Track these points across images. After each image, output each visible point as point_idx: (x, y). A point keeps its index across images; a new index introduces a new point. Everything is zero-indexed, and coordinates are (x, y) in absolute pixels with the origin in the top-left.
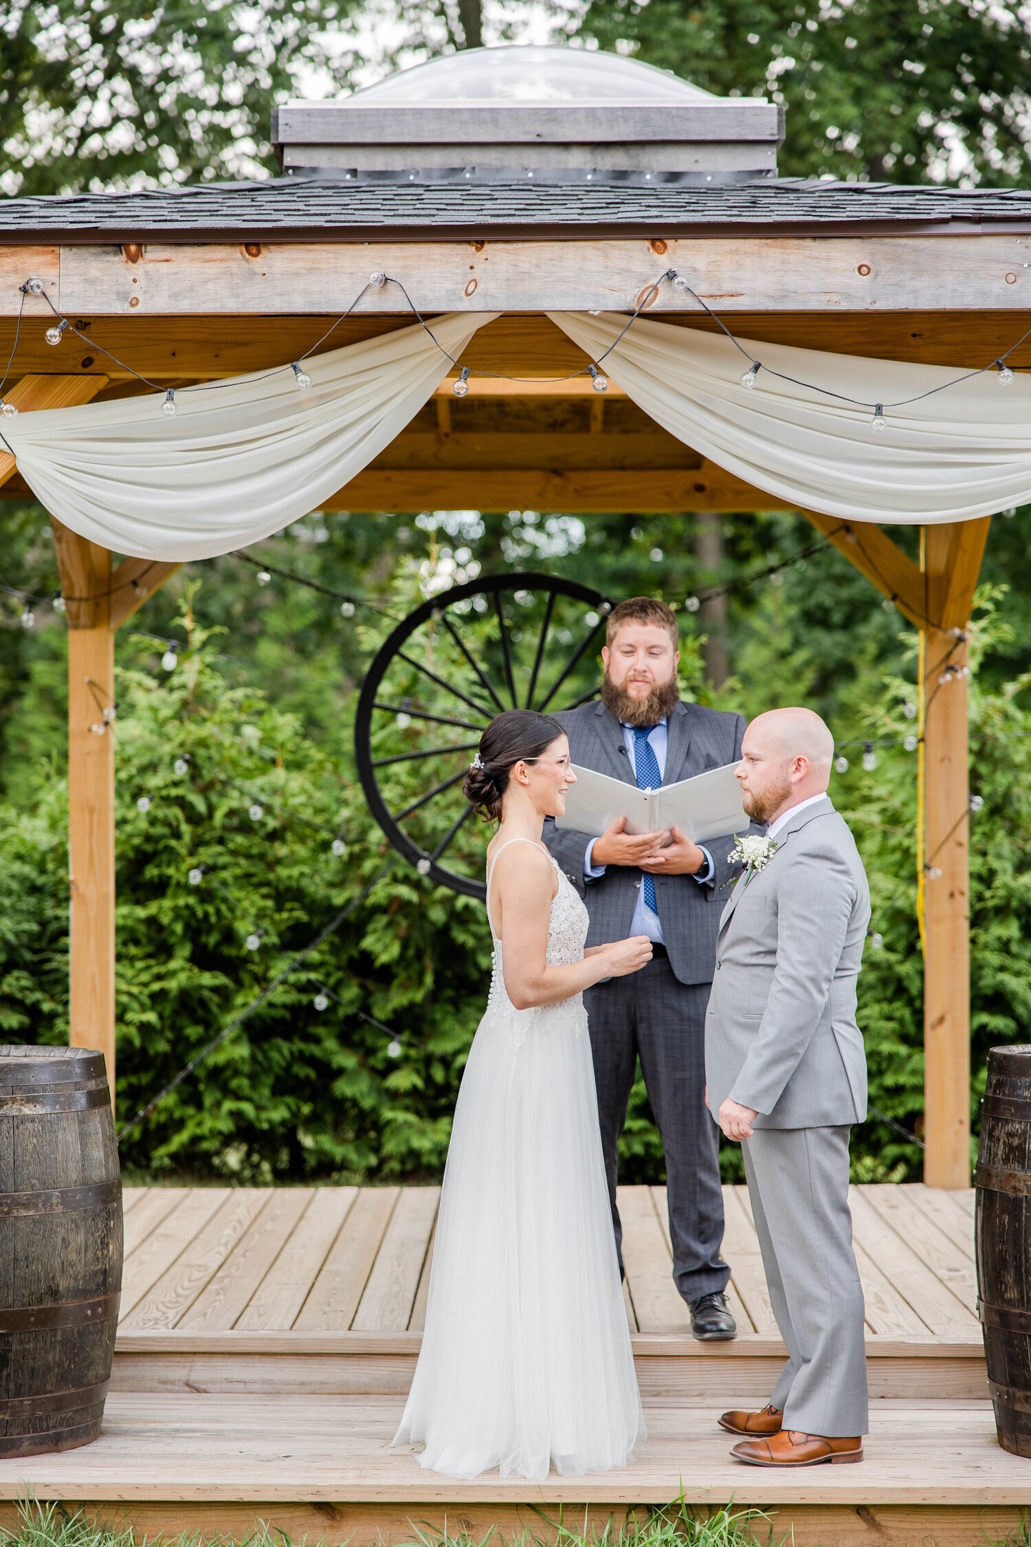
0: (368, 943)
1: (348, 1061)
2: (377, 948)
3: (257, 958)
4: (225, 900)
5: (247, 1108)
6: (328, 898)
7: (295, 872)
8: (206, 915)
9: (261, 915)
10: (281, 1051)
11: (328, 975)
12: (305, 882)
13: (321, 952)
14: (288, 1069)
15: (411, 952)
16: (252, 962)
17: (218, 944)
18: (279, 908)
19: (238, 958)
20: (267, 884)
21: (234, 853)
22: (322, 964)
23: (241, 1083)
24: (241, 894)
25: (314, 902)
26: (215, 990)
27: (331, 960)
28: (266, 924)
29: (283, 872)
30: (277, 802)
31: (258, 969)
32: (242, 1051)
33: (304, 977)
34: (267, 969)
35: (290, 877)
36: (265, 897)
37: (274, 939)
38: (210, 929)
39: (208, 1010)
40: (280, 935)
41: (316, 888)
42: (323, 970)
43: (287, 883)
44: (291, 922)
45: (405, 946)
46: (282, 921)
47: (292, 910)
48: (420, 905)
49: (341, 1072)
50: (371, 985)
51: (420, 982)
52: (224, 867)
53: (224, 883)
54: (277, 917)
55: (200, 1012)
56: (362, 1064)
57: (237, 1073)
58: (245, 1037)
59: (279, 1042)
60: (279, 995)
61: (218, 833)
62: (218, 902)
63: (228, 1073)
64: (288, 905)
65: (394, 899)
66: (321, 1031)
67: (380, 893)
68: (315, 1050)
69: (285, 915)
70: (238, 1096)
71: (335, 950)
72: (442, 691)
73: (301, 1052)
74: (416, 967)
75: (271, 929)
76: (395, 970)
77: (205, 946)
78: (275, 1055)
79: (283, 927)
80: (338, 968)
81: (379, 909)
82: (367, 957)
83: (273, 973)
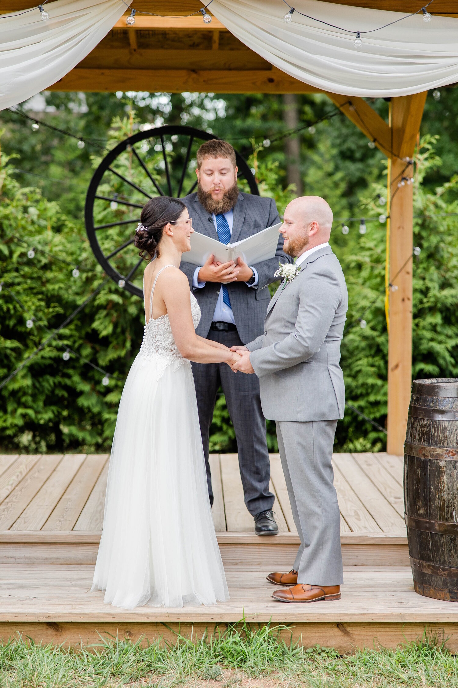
0: (96, 325)
1: (86, 387)
2: (101, 327)
3: (36, 333)
4: (18, 302)
5: (31, 412)
6: (74, 301)
7: (56, 287)
8: (8, 309)
9: (38, 309)
10: (49, 382)
11: (74, 342)
12: (62, 292)
13: (71, 330)
14: (53, 391)
15: (119, 330)
16: (33, 335)
17: (15, 325)
18: (48, 306)
19: (25, 332)
20: (42, 293)
21: (24, 276)
22: (71, 336)
23: (28, 399)
24: (28, 299)
25: (67, 303)
26: (13, 349)
27: (76, 334)
28: (40, 314)
29: (50, 287)
30: (47, 249)
31: (37, 339)
32: (28, 382)
33: (60, 343)
34: (41, 339)
35: (53, 290)
36: (40, 300)
37: (44, 323)
38: (11, 317)
39: (10, 361)
40: (49, 321)
41: (68, 296)
42: (72, 340)
43: (53, 292)
44: (54, 314)
45: (115, 326)
46: (49, 313)
47: (54, 307)
48: (124, 304)
49: (81, 393)
50: (98, 347)
51: (124, 346)
52: (19, 284)
53: (18, 293)
54: (46, 311)
55: (5, 362)
56: (93, 389)
57: (25, 394)
58: (29, 375)
59: (48, 377)
60: (48, 353)
61: (15, 266)
62: (15, 303)
63: (20, 394)
64: (52, 305)
65: (109, 302)
66: (71, 371)
67: (102, 298)
68: (68, 382)
69: (51, 310)
70: (26, 406)
71: (78, 329)
72: (136, 191)
73: (60, 383)
74: (121, 338)
75: (44, 318)
76: (111, 339)
77: (8, 326)
78: (45, 384)
79: (50, 316)
80: (80, 338)
81: (101, 307)
82: (95, 332)
83: (44, 341)
